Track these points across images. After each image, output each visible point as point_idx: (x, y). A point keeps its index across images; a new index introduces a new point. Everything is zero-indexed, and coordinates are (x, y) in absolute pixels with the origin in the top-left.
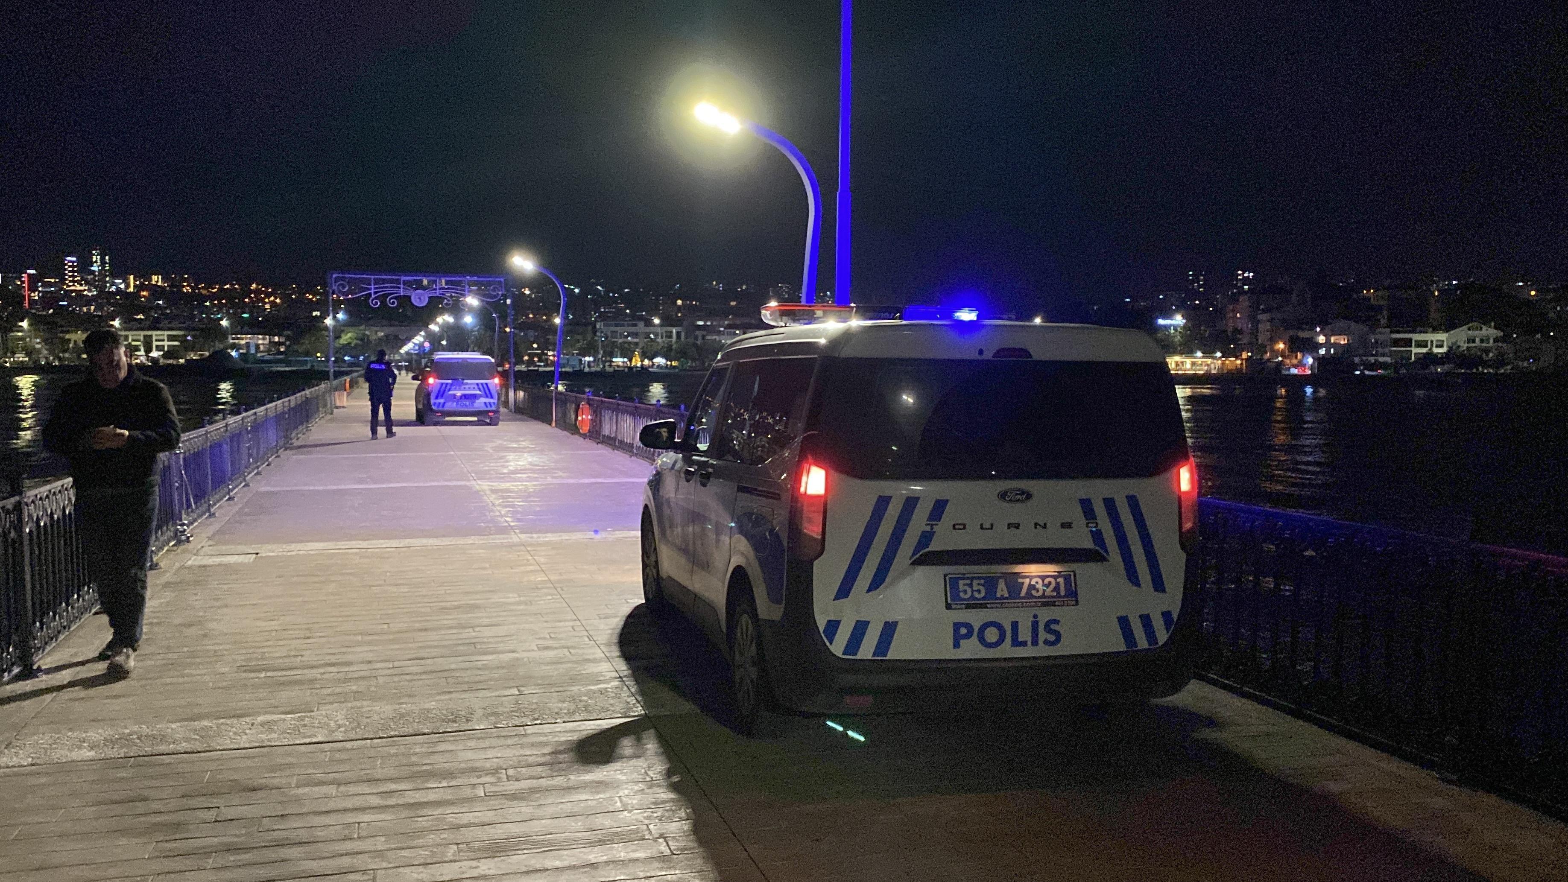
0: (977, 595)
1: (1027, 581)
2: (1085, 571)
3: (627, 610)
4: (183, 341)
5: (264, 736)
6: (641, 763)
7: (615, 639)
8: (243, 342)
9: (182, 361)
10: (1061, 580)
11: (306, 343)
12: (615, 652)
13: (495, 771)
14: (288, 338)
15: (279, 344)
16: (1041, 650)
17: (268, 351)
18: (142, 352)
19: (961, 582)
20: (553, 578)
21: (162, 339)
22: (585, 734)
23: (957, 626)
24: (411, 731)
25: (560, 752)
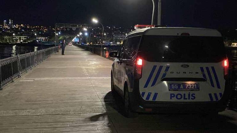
0: (176, 88)
1: (187, 85)
2: (201, 83)
3: (108, 92)
4: (27, 38)
5: (27, 114)
6: (103, 121)
7: (104, 98)
8: (39, 39)
9: (27, 42)
10: (195, 85)
11: (52, 39)
12: (103, 100)
13: (72, 122)
14: (49, 38)
15: (47, 39)
16: (191, 100)
17: (45, 40)
18: (19, 41)
19: (172, 85)
20: (94, 86)
21: (23, 38)
22: (92, 116)
23: (171, 94)
24: (57, 114)
25: (86, 119)
